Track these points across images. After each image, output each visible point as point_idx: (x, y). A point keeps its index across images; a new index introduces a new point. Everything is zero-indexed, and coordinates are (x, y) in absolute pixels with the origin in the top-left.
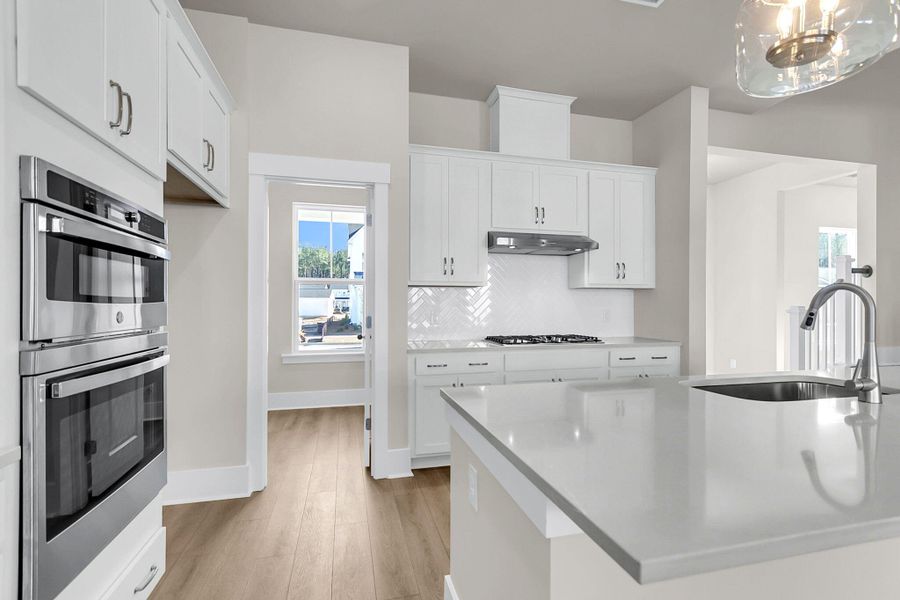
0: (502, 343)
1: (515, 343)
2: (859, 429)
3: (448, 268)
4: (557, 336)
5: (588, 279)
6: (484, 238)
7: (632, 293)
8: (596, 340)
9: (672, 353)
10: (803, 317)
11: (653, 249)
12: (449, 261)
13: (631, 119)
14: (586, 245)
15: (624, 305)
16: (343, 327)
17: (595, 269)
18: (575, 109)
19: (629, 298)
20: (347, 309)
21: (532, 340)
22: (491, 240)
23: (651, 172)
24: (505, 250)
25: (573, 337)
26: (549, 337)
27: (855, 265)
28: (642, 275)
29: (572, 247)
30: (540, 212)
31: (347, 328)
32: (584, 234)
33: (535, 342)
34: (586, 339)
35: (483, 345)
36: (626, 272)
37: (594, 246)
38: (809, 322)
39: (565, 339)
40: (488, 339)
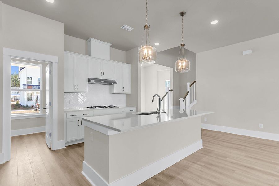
0: (92, 108)
1: (96, 108)
2: (158, 119)
3: (76, 87)
4: (107, 106)
5: (115, 91)
6: (87, 80)
7: (125, 95)
8: (117, 107)
9: (134, 109)
10: (152, 101)
11: (130, 84)
12: (76, 85)
13: (125, 51)
14: (115, 83)
15: (124, 98)
16: (17, 107)
17: (117, 89)
18: (111, 46)
19: (125, 96)
20: (17, 99)
21: (101, 107)
22: (89, 80)
23: (130, 65)
24: (93, 83)
25: (111, 106)
26: (105, 106)
27: (170, 89)
28: (128, 90)
29: (111, 83)
30: (102, 73)
31: (19, 107)
32: (114, 80)
33: (101, 108)
34: (114, 107)
35: (87, 109)
36: (124, 89)
37: (116, 83)
38: (153, 101)
39: (109, 107)
40: (88, 107)
